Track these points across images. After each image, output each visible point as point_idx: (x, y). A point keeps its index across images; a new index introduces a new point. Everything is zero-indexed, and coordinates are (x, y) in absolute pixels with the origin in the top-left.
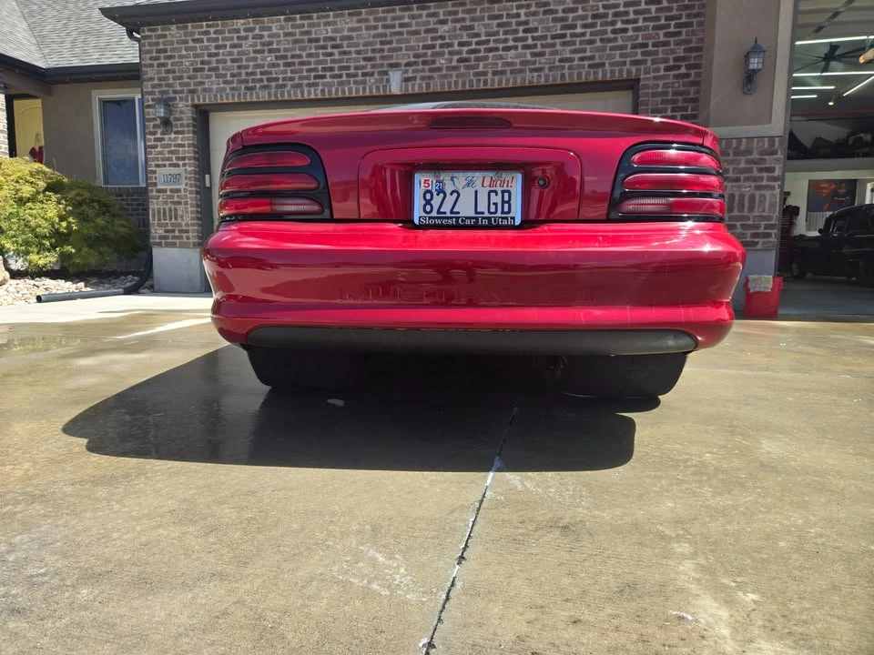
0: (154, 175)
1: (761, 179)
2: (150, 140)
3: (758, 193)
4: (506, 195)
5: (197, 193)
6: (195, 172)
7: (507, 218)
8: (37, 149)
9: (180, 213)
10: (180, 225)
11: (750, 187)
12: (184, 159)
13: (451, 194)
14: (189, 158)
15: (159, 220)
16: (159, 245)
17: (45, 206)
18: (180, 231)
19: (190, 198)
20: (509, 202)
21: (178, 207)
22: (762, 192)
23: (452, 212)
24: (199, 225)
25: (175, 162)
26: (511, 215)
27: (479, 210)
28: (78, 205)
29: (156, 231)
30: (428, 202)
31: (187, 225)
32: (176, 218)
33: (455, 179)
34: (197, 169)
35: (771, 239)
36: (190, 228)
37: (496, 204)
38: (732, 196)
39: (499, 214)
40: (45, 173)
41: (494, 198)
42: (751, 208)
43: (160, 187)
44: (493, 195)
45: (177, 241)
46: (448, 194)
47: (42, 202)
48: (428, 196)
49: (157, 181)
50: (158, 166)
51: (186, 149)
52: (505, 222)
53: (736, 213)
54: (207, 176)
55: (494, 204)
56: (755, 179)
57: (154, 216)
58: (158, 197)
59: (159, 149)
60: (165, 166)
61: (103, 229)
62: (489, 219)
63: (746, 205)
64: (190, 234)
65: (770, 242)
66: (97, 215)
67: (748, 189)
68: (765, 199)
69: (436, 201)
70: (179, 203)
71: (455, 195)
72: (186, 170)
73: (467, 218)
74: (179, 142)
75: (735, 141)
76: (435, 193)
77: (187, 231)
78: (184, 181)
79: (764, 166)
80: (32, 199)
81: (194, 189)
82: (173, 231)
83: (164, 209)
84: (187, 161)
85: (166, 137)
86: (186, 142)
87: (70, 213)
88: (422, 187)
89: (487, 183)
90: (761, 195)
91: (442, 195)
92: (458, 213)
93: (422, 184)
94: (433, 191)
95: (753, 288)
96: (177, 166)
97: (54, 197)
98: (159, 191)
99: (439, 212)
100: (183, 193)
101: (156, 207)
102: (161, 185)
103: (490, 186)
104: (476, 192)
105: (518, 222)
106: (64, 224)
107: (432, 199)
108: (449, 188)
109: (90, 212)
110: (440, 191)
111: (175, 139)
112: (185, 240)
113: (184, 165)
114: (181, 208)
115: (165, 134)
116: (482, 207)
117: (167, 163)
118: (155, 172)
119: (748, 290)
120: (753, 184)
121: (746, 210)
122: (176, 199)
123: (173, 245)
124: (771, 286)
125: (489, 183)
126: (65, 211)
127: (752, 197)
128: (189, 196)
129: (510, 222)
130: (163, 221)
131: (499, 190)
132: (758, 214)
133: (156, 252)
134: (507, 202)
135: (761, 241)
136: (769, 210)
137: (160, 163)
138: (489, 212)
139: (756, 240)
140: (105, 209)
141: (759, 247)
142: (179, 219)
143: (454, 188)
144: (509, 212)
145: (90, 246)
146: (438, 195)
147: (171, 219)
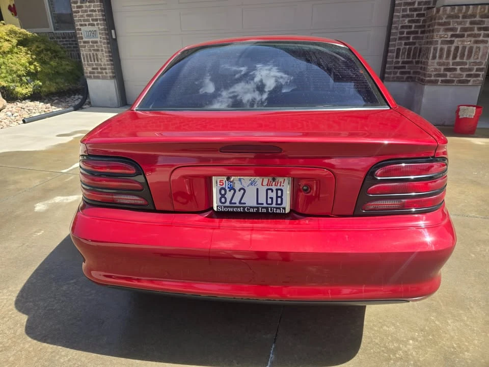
0: (80, 32)
1: (479, 35)
2: (74, 7)
3: (475, 46)
4: (279, 192)
5: (108, 43)
6: (105, 29)
7: (280, 208)
8: (12, 6)
9: (99, 57)
10: (101, 65)
11: (471, 41)
12: (96, 20)
13: (239, 190)
14: (100, 20)
15: (88, 61)
16: (90, 77)
17: (19, 56)
18: (101, 69)
19: (104, 47)
20: (281, 197)
21: (98, 53)
22: (478, 45)
23: (240, 203)
24: (112, 65)
25: (91, 22)
26: (282, 206)
27: (259, 202)
28: (38, 54)
29: (87, 69)
30: (223, 196)
31: (105, 65)
32: (98, 61)
33: (242, 180)
34: (106, 27)
35: (479, 79)
36: (107, 67)
37: (272, 198)
38: (457, 48)
39: (274, 205)
40: (15, 33)
41: (270, 194)
42: (469, 57)
43: (85, 39)
44: (269, 192)
45: (100, 75)
46: (237, 191)
47: (17, 53)
48: (223, 192)
49: (83, 36)
50: (81, 25)
51: (97, 13)
52: (278, 211)
53: (458, 60)
54: (113, 31)
55: (270, 198)
56: (475, 36)
57: (84, 58)
58: (85, 47)
59: (80, 14)
60: (86, 25)
61: (55, 67)
62: (267, 208)
63: (466, 53)
64: (107, 71)
65: (478, 80)
66: (51, 59)
67: (469, 43)
68: (480, 50)
69: (229, 195)
70: (98, 50)
71: (242, 191)
72: (99, 28)
73: (251, 207)
74: (92, 8)
75: (464, 7)
76: (228, 190)
77: (105, 69)
78: (99, 36)
79: (483, 26)
80: (11, 52)
81: (105, 41)
82: (97, 69)
83: (90, 54)
84: (99, 22)
85: (83, 5)
86: (97, 9)
87: (35, 60)
88: (218, 185)
89: (265, 182)
90: (477, 47)
91: (232, 191)
92: (245, 203)
93: (218, 183)
94: (227, 188)
95: (462, 115)
96: (93, 25)
97: (24, 49)
98: (85, 42)
99: (231, 203)
100: (99, 44)
101: (85, 53)
102: (86, 38)
103: (267, 185)
104: (257, 189)
105: (288, 211)
106: (32, 67)
107: (225, 193)
108: (237, 186)
109: (46, 59)
110: (231, 188)
111: (90, 6)
112: (105, 74)
113: (98, 24)
114: (99, 54)
115: (83, 3)
116: (262, 200)
117: (87, 23)
118: (80, 30)
119: (458, 116)
120: (473, 39)
121: (465, 58)
122: (96, 48)
123: (98, 78)
124: (474, 115)
125: (266, 183)
126: (32, 58)
127: (471, 49)
128: (103, 46)
129: (282, 211)
130: (90, 62)
131: (274, 188)
132: (473, 61)
133: (89, 82)
134: (279, 197)
135: (472, 79)
136: (481, 58)
137: (83, 23)
138: (267, 203)
139: (469, 79)
140: (55, 54)
141: (470, 84)
142: (99, 61)
143: (241, 187)
144: (281, 204)
145: (50, 80)
146: (230, 191)
147: (94, 61)
